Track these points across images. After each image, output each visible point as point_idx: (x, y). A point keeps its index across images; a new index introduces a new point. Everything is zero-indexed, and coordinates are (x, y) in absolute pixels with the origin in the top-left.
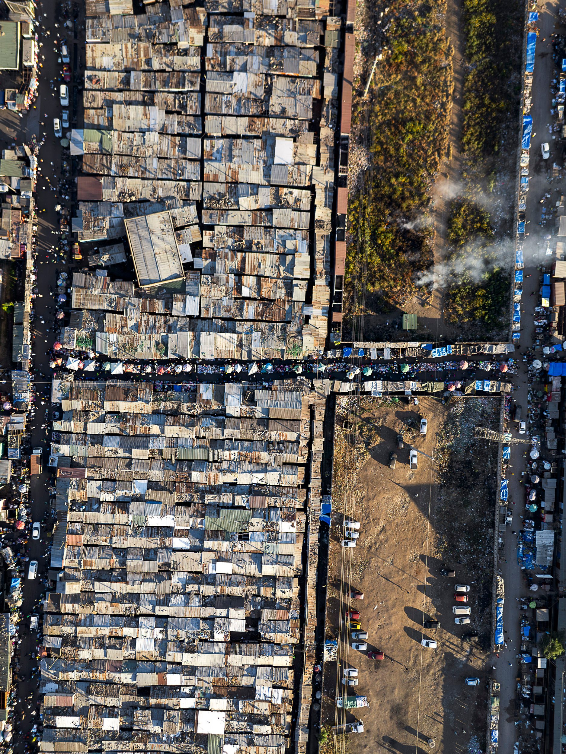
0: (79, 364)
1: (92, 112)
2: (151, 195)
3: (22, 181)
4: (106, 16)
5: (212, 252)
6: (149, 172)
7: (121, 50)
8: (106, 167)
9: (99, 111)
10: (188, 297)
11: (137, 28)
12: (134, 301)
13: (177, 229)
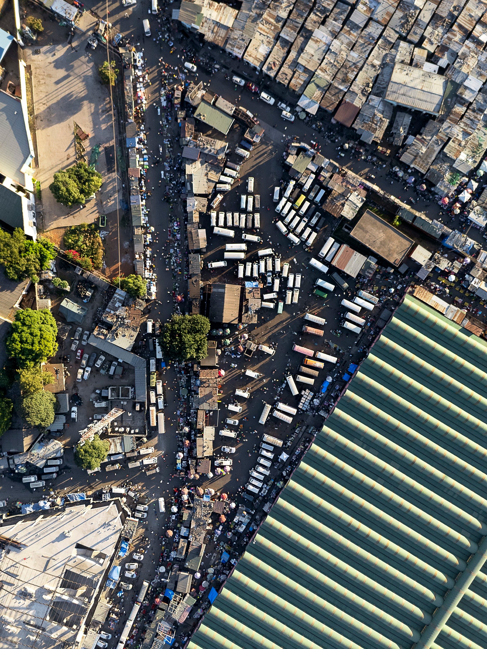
0: (468, 192)
1: (293, 81)
2: (375, 71)
3: (314, 161)
4: (230, 31)
5: (440, 48)
6: (358, 62)
7: (261, 34)
8: (338, 93)
9: (295, 75)
10: (466, 84)
11: (251, 13)
12: (445, 125)
13: (411, 64)
